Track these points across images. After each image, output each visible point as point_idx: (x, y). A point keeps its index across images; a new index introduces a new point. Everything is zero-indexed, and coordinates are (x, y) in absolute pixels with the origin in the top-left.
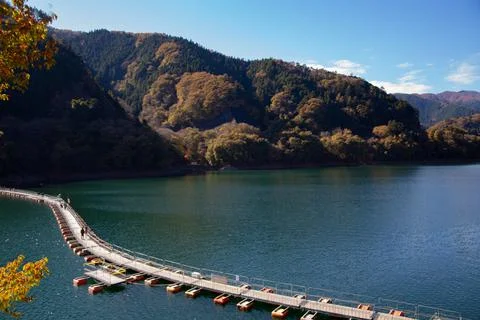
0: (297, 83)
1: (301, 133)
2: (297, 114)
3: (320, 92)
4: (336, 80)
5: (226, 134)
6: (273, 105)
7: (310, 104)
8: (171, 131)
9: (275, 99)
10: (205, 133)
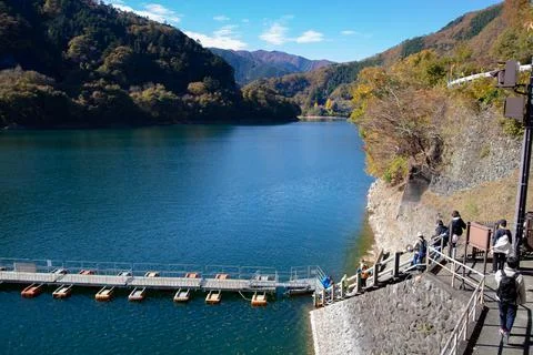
0: (101, 26)
1: (107, 87)
2: (102, 64)
3: (129, 40)
4: (149, 27)
6: (71, 50)
7: (117, 54)
9: (73, 43)
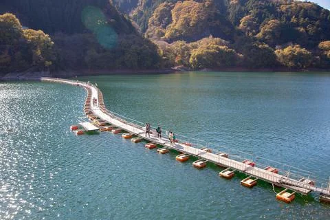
0: (261, 8)
1: (260, 46)
2: (259, 32)
3: (278, 15)
4: (293, 5)
5: (204, 45)
6: (241, 25)
7: (271, 23)
8: (167, 43)
9: (243, 20)
10: (190, 45)
